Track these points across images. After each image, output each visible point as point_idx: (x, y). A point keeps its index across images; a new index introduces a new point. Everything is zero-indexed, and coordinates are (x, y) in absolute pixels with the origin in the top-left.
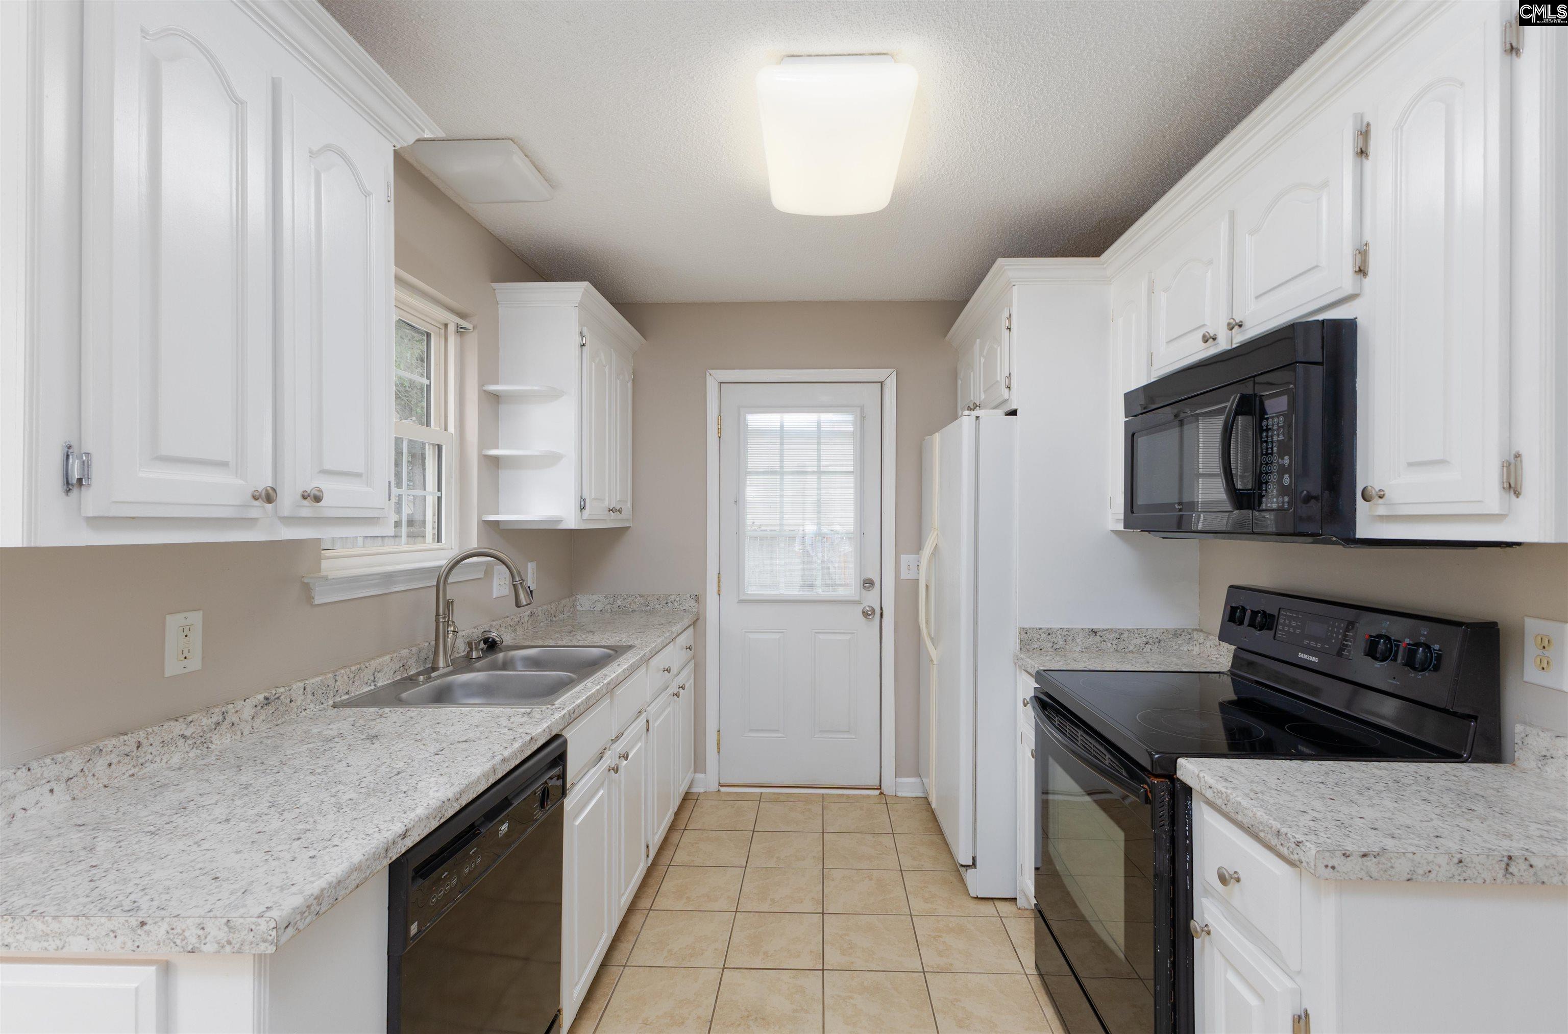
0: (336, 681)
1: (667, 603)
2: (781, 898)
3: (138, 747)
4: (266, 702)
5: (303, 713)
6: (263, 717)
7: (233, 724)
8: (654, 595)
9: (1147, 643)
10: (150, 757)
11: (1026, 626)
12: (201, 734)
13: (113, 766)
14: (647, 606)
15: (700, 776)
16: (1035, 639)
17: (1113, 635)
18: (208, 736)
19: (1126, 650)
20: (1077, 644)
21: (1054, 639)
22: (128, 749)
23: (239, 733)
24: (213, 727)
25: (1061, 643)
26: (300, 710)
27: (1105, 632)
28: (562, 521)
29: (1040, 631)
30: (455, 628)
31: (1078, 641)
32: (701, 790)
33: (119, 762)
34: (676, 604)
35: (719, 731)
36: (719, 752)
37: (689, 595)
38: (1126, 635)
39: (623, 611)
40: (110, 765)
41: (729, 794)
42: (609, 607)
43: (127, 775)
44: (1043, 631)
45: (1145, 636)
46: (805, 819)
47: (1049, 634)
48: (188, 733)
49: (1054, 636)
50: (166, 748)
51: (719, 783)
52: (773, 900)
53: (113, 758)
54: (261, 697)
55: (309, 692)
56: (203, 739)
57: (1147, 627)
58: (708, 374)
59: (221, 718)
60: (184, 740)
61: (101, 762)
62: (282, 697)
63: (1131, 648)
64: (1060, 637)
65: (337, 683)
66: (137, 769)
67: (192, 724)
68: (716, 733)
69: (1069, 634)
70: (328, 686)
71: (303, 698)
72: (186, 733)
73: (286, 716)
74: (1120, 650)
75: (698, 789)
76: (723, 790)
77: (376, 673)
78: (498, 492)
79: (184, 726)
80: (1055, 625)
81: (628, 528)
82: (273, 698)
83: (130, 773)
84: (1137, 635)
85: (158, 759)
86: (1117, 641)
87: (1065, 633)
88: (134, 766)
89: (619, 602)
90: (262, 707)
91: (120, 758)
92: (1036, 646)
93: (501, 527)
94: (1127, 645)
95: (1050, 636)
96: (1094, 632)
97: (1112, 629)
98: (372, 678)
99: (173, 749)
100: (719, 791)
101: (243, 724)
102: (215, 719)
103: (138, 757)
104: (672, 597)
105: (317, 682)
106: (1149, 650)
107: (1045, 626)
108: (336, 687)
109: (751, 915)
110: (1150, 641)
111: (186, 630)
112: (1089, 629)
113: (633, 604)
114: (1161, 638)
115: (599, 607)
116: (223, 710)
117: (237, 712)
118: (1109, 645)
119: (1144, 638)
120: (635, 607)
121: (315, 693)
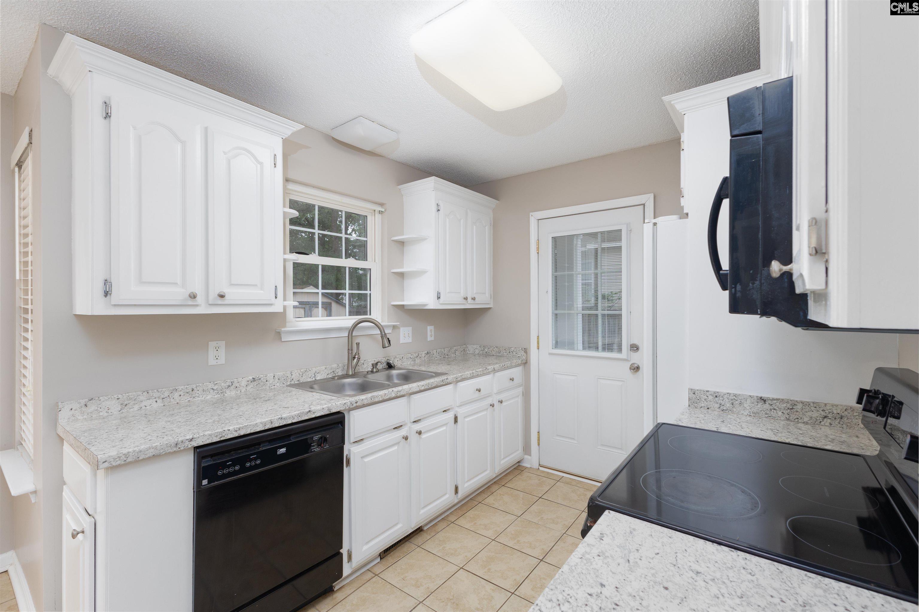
0: (292, 375)
1: (510, 352)
2: (524, 542)
3: (192, 391)
4: (253, 380)
5: (273, 387)
6: (251, 386)
7: (236, 387)
8: (503, 347)
9: (826, 417)
10: (198, 395)
11: (696, 387)
12: (221, 389)
13: (181, 396)
14: (499, 353)
15: (526, 457)
16: (703, 400)
17: (785, 405)
18: (224, 390)
19: (800, 421)
20: (745, 409)
21: (721, 401)
22: (188, 391)
23: (239, 391)
24: (227, 387)
25: (728, 405)
26: (271, 385)
27: (775, 401)
28: (427, 305)
29: (708, 393)
30: (358, 357)
31: (745, 405)
32: (528, 466)
33: (184, 395)
34: (514, 353)
35: (539, 432)
36: (539, 445)
37: (521, 348)
38: (799, 406)
39: (487, 355)
40: (180, 395)
41: (543, 472)
42: (481, 352)
43: (187, 400)
44: (710, 393)
45: (823, 410)
46: (578, 499)
47: (716, 397)
48: (215, 388)
49: (721, 398)
50: (205, 393)
51: (539, 464)
52: (518, 541)
53: (181, 393)
54: (251, 378)
55: (276, 378)
56: (222, 391)
57: (826, 402)
58: (530, 216)
59: (230, 384)
60: (213, 391)
61: (176, 394)
62: (262, 379)
63: (806, 419)
64: (727, 400)
65: (293, 376)
66: (191, 399)
67: (217, 385)
68: (537, 433)
69: (736, 399)
70: (287, 377)
71: (273, 380)
72: (214, 388)
73: (264, 387)
74: (793, 420)
75: (525, 464)
76: (541, 468)
77: (316, 374)
78: (404, 290)
79: (213, 385)
80: (723, 390)
81: (490, 308)
82: (257, 379)
83: (189, 400)
84: (813, 408)
85: (201, 396)
86: (789, 411)
87: (732, 398)
88: (191, 398)
89: (486, 350)
90: (251, 382)
91: (184, 394)
92: (703, 405)
93: (405, 308)
94: (801, 416)
95: (717, 399)
96: (764, 400)
97: (783, 400)
98: (314, 376)
99: (208, 393)
100: (539, 469)
101: (241, 388)
102: (228, 384)
103: (192, 394)
104: (512, 349)
105: (281, 374)
106: (828, 424)
107: (712, 389)
108: (292, 378)
109: (500, 544)
110: (830, 416)
111: (217, 349)
112: (757, 397)
113: (493, 352)
114: (843, 414)
115: (477, 352)
116: (232, 381)
117: (239, 382)
118: (780, 413)
119: (821, 412)
120: (494, 353)
121: (280, 379)
